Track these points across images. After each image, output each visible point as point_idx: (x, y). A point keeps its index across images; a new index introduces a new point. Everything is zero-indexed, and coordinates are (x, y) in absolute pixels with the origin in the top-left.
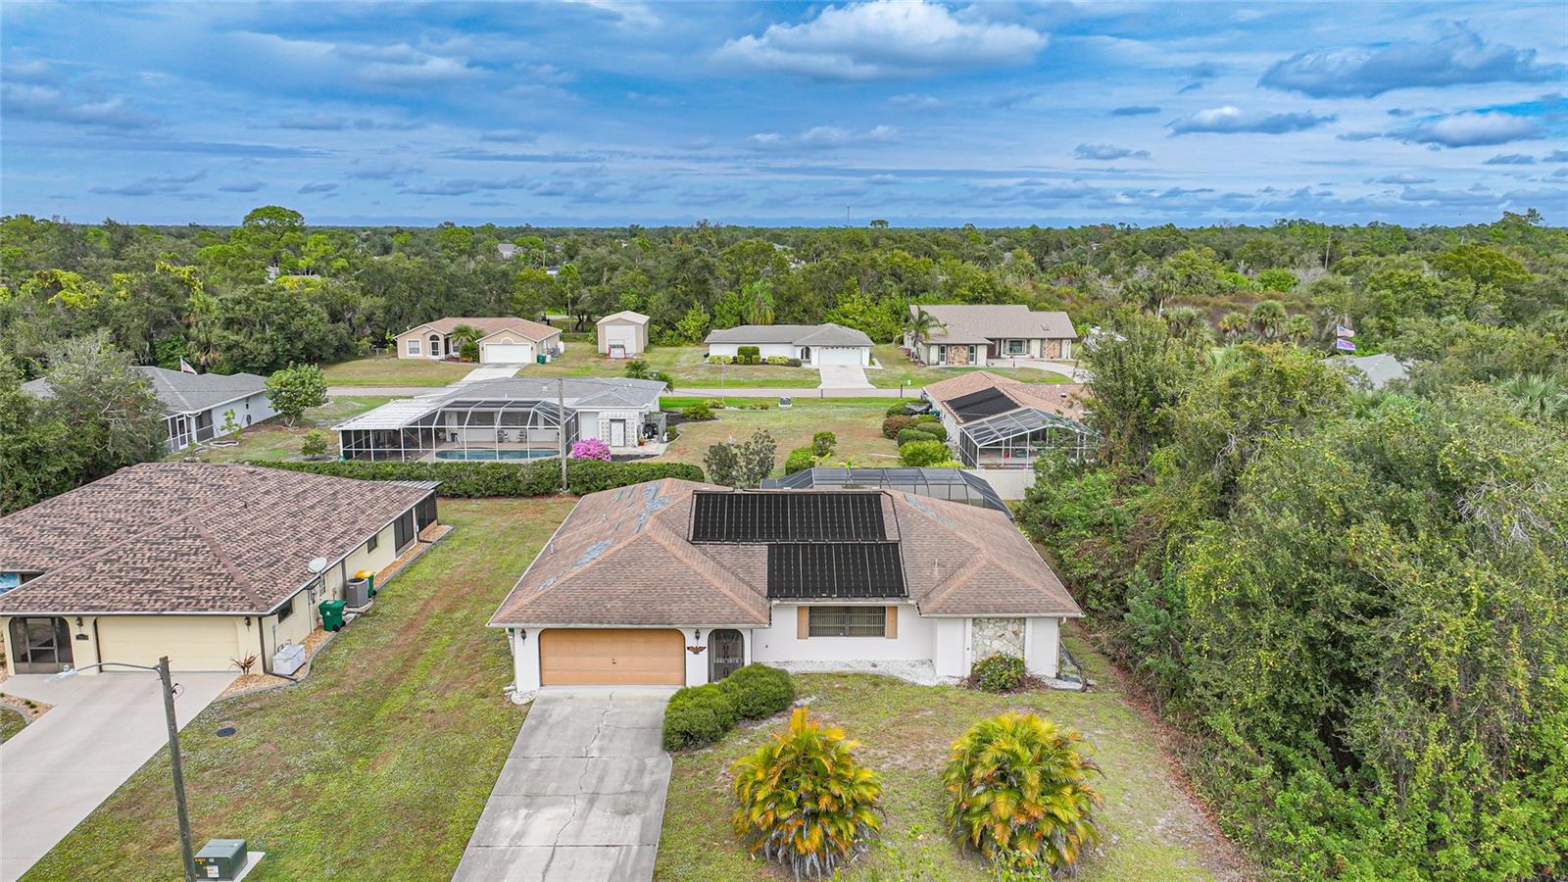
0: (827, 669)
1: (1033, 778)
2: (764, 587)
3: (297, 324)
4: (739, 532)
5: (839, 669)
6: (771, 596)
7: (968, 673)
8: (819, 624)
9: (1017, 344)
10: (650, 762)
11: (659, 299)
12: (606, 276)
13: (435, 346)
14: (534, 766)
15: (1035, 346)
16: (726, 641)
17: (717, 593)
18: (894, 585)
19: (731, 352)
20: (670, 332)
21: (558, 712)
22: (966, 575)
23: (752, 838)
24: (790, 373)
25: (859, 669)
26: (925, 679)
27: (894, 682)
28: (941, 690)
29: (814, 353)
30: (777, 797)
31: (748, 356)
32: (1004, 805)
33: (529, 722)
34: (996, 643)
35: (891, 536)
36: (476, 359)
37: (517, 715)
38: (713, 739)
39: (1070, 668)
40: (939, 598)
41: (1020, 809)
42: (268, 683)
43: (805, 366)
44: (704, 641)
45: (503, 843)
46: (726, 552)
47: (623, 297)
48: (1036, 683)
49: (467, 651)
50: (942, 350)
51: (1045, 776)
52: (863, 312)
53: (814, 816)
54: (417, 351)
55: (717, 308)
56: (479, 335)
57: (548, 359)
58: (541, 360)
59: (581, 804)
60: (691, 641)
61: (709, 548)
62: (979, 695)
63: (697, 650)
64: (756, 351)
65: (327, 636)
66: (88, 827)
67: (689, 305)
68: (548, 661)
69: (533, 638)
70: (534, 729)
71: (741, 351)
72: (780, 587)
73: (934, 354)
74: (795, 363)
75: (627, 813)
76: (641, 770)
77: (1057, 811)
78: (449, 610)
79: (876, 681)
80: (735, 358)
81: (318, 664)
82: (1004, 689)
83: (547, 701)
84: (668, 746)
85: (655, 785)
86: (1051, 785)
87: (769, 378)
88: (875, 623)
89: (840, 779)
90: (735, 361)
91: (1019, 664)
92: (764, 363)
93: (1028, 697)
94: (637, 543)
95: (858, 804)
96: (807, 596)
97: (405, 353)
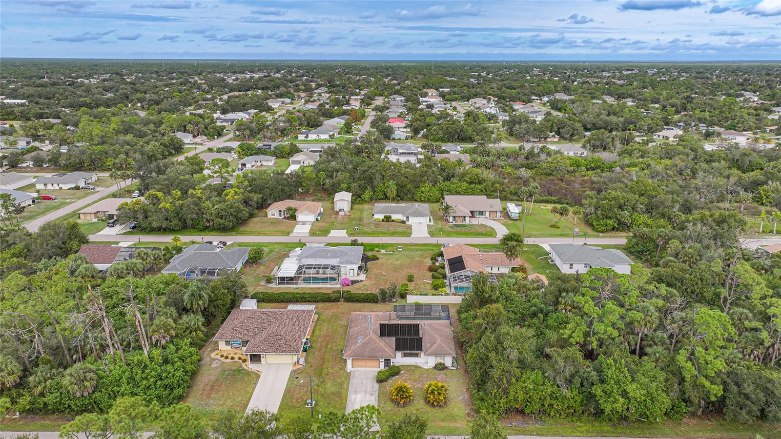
0: (407, 364)
1: (436, 393)
2: (394, 348)
4: (390, 335)
6: (396, 350)
7: (434, 366)
8: (405, 355)
9: (481, 213)
10: (375, 385)
11: (354, 185)
12: (335, 174)
13: (280, 214)
14: (355, 385)
15: (487, 214)
16: (387, 361)
17: (385, 351)
18: (420, 348)
19: (382, 217)
20: (359, 199)
21: (357, 374)
22: (435, 346)
23: (393, 401)
24: (401, 228)
25: (413, 364)
26: (426, 367)
27: (420, 367)
28: (428, 370)
29: (410, 218)
30: (397, 395)
31: (388, 219)
32: (432, 397)
33: (351, 376)
34: (440, 360)
35: (421, 336)
36: (295, 219)
37: (349, 374)
38: (386, 381)
39: (455, 364)
40: (429, 351)
41: (434, 397)
42: (299, 366)
43: (407, 223)
44: (383, 360)
45: (353, 400)
46: (387, 339)
47: (342, 185)
48: (447, 368)
49: (334, 358)
50: (454, 217)
51: (438, 392)
53: (403, 398)
54: (274, 215)
55: (376, 189)
56: (296, 210)
57: (319, 218)
58: (317, 220)
59: (364, 393)
60: (381, 360)
61: (383, 338)
62: (435, 370)
63: (382, 362)
64: (390, 217)
65: (305, 353)
66: (284, 396)
67: (366, 188)
68: (353, 363)
69: (351, 359)
70: (353, 378)
71: (385, 217)
72: (398, 348)
73: (451, 219)
74: (403, 222)
75: (372, 395)
76: (373, 387)
78: (327, 345)
79: (416, 367)
81: (306, 361)
82: (441, 369)
83: (354, 371)
84: (378, 382)
85: (376, 390)
86: (439, 394)
87: (395, 231)
88: (417, 355)
89: (407, 392)
90: (383, 220)
91: (444, 364)
92: (393, 221)
93: (445, 371)
94: (370, 338)
95: (410, 396)
96: (403, 350)
97: (270, 216)
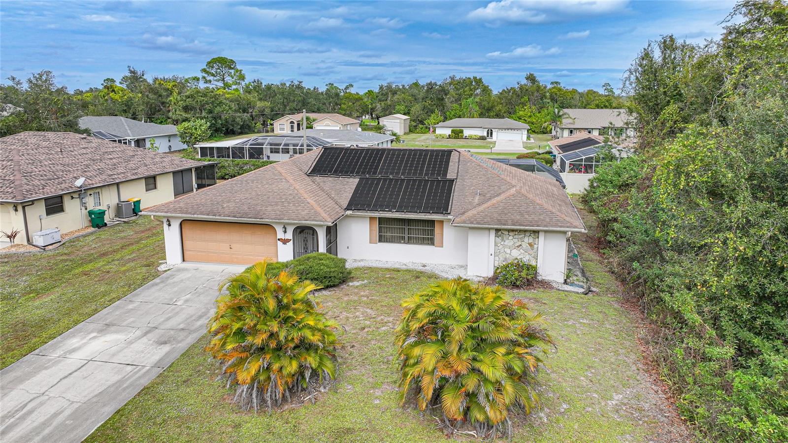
0: (388, 266)
2: (345, 203)
3: (218, 109)
4: (342, 171)
5: (397, 266)
6: (349, 209)
7: (491, 274)
11: (416, 108)
13: (292, 127)
14: (131, 306)
16: (306, 236)
17: (303, 201)
18: (440, 205)
19: (448, 132)
20: (421, 126)
21: (181, 276)
24: (480, 142)
25: (411, 267)
29: (495, 134)
31: (457, 134)
33: (157, 280)
34: (514, 252)
35: (451, 175)
37: (153, 276)
39: (578, 277)
40: (470, 213)
43: (488, 140)
44: (289, 235)
45: (56, 355)
46: (329, 181)
47: (397, 107)
48: (546, 285)
50: (571, 132)
52: (530, 116)
54: (283, 129)
55: (448, 113)
56: (314, 120)
59: (138, 333)
60: (280, 234)
61: (319, 178)
63: (285, 242)
64: (462, 132)
65: (91, 230)
67: (433, 112)
68: (187, 244)
69: (175, 225)
70: (154, 285)
71: (453, 131)
72: (357, 203)
73: (566, 134)
74: (483, 138)
76: (202, 316)
77: (484, 368)
80: (449, 136)
81: (69, 243)
82: (515, 286)
83: (179, 270)
85: (202, 326)
88: (427, 235)
91: (532, 269)
92: (468, 138)
94: (265, 170)
97: (277, 131)
